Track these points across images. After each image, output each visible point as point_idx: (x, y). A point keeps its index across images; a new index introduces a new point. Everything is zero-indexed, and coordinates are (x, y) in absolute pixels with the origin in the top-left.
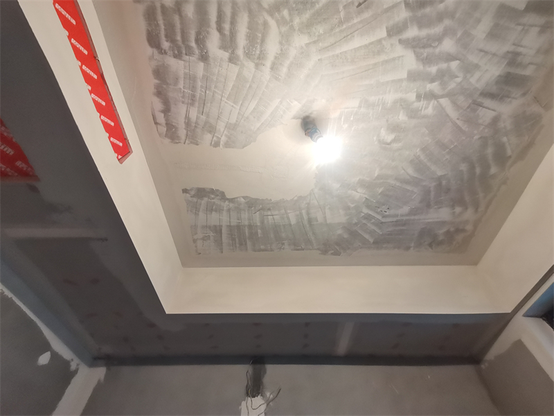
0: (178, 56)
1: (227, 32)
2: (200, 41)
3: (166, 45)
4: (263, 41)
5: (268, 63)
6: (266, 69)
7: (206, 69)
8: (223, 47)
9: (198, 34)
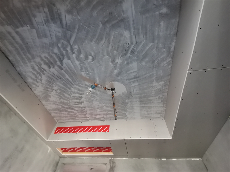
0: (86, 112)
1: (78, 103)
2: (82, 108)
3: (85, 113)
4: (76, 97)
5: (81, 96)
6: (82, 96)
7: (87, 107)
8: (81, 104)
9: (80, 108)
